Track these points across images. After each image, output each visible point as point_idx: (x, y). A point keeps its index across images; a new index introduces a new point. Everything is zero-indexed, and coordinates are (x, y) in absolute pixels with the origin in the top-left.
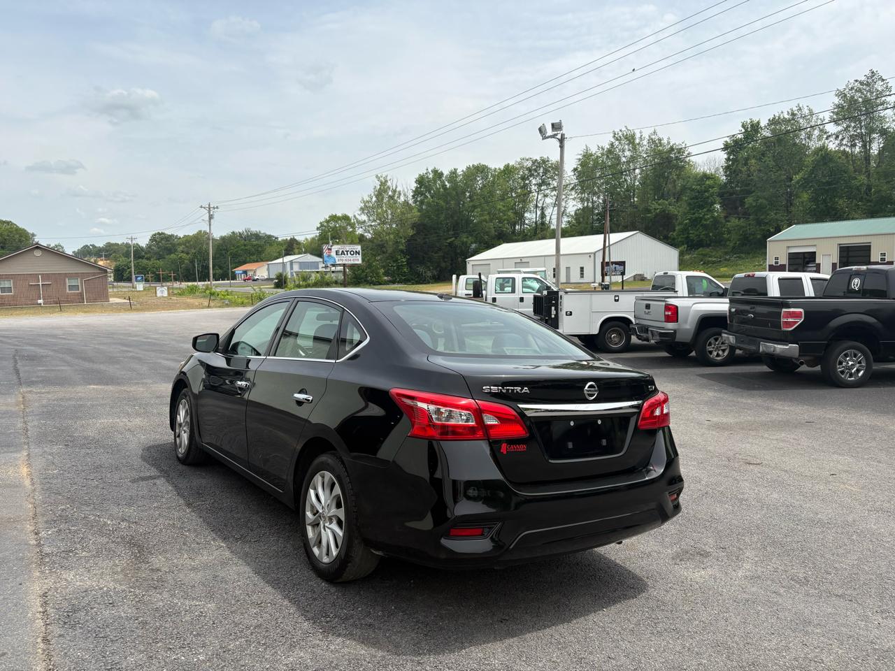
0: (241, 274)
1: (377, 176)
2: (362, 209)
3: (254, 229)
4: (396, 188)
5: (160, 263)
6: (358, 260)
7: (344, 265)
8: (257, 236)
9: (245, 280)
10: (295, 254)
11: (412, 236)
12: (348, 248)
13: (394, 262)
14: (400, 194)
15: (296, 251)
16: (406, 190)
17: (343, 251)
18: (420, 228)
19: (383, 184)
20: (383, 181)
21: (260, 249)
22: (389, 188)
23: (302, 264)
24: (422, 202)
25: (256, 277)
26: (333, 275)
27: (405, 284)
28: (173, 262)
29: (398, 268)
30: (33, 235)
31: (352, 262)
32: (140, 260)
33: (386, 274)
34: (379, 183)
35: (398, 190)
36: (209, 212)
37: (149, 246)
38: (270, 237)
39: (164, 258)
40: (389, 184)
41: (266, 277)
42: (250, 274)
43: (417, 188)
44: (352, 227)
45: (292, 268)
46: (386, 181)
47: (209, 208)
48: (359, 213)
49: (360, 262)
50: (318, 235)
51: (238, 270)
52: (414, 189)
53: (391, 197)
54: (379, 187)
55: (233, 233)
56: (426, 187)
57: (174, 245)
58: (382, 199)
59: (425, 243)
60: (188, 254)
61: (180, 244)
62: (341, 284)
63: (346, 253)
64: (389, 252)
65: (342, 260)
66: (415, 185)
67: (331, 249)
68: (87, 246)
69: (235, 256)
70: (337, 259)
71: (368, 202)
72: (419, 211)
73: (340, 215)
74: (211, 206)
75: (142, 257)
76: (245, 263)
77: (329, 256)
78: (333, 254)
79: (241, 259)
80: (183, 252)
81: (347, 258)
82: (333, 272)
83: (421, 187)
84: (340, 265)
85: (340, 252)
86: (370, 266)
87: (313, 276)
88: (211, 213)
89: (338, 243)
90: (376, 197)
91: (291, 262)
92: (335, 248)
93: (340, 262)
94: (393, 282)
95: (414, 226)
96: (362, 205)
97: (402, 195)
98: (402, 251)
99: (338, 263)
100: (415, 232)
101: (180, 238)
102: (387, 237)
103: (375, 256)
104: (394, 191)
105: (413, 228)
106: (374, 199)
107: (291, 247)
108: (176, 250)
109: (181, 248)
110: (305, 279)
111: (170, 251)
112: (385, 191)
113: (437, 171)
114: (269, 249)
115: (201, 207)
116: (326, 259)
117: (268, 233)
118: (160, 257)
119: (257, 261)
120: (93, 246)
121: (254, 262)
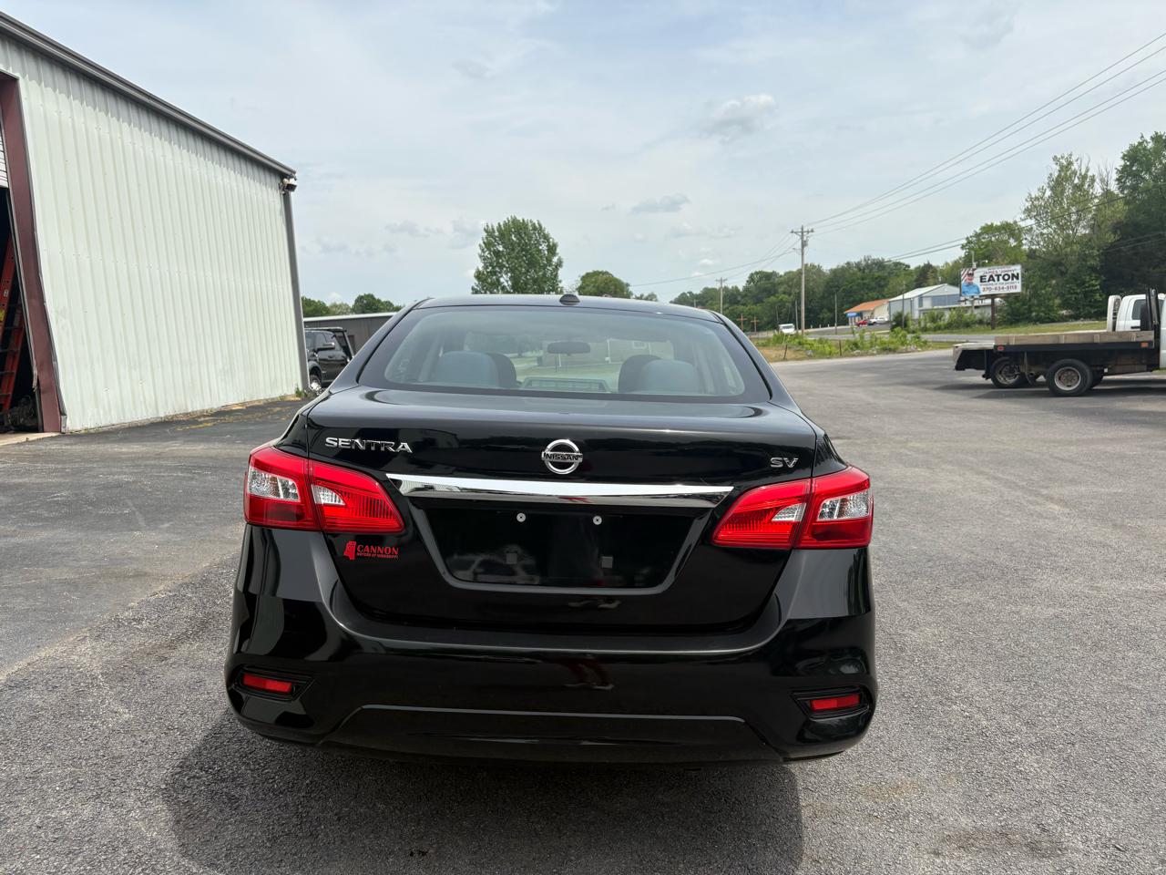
0: (855, 317)
1: (1055, 158)
2: (1028, 211)
3: (876, 256)
4: (1087, 170)
5: (758, 308)
6: (1017, 287)
7: (993, 297)
8: (880, 265)
9: (858, 325)
10: (928, 285)
11: (1111, 243)
12: (999, 270)
13: (1078, 286)
14: (1093, 180)
15: (931, 280)
16: (1105, 174)
17: (991, 276)
18: (1127, 229)
19: (1066, 168)
20: (1065, 163)
21: (882, 283)
22: (1075, 173)
23: (936, 300)
24: (1134, 188)
25: (873, 321)
26: (976, 312)
27: (1098, 319)
28: (772, 306)
29: (1086, 294)
30: (628, 285)
31: (1006, 291)
32: (736, 306)
33: (1065, 305)
34: (1058, 168)
35: (1090, 174)
36: (802, 238)
37: (746, 289)
38: (897, 264)
39: (762, 302)
40: (1075, 167)
41: (886, 320)
42: (866, 316)
43: (1125, 167)
44: (1016, 240)
45: (921, 305)
46: (1070, 163)
47: (802, 233)
48: (1023, 216)
49: (1019, 290)
50: (963, 256)
51: (851, 313)
52: (1120, 168)
53: (1078, 188)
54: (1056, 174)
55: (848, 263)
56: (1141, 164)
57: (774, 285)
58: (1063, 192)
59: (1136, 254)
60: (790, 295)
61: (781, 283)
62: (988, 324)
63: (996, 278)
64: (1071, 270)
65: (990, 289)
66: (1122, 163)
67: (972, 275)
68: (684, 293)
69: (849, 293)
70: (981, 289)
71: (1037, 199)
72: (1127, 203)
73: (999, 224)
74: (805, 229)
75: (737, 303)
76: (861, 301)
77: (970, 284)
78: (976, 281)
79: (857, 297)
80: (784, 293)
81: (997, 286)
82: (976, 307)
83: (1132, 165)
84: (987, 297)
85: (987, 278)
86: (1036, 295)
87: (947, 315)
88: (805, 239)
89: (984, 265)
90: (1052, 189)
91: (921, 297)
92: (979, 272)
93: (987, 293)
94: (1076, 318)
95: (1117, 227)
96: (1028, 204)
97: (1097, 180)
98: (1093, 269)
99: (983, 293)
100: (1117, 238)
101: (781, 276)
102: (1069, 249)
103: (1046, 279)
104: (1084, 177)
105: (1115, 233)
106: (1048, 193)
107: (925, 275)
108: (776, 292)
109: (781, 289)
110: (934, 320)
111: (771, 291)
112: (1068, 179)
113: (1161, 136)
114: (893, 282)
115: (792, 232)
116: (964, 289)
117: (894, 260)
118: (758, 301)
119: (878, 299)
120: (690, 293)
121: (873, 299)
